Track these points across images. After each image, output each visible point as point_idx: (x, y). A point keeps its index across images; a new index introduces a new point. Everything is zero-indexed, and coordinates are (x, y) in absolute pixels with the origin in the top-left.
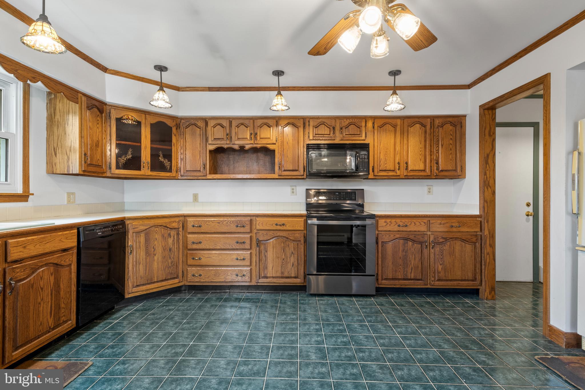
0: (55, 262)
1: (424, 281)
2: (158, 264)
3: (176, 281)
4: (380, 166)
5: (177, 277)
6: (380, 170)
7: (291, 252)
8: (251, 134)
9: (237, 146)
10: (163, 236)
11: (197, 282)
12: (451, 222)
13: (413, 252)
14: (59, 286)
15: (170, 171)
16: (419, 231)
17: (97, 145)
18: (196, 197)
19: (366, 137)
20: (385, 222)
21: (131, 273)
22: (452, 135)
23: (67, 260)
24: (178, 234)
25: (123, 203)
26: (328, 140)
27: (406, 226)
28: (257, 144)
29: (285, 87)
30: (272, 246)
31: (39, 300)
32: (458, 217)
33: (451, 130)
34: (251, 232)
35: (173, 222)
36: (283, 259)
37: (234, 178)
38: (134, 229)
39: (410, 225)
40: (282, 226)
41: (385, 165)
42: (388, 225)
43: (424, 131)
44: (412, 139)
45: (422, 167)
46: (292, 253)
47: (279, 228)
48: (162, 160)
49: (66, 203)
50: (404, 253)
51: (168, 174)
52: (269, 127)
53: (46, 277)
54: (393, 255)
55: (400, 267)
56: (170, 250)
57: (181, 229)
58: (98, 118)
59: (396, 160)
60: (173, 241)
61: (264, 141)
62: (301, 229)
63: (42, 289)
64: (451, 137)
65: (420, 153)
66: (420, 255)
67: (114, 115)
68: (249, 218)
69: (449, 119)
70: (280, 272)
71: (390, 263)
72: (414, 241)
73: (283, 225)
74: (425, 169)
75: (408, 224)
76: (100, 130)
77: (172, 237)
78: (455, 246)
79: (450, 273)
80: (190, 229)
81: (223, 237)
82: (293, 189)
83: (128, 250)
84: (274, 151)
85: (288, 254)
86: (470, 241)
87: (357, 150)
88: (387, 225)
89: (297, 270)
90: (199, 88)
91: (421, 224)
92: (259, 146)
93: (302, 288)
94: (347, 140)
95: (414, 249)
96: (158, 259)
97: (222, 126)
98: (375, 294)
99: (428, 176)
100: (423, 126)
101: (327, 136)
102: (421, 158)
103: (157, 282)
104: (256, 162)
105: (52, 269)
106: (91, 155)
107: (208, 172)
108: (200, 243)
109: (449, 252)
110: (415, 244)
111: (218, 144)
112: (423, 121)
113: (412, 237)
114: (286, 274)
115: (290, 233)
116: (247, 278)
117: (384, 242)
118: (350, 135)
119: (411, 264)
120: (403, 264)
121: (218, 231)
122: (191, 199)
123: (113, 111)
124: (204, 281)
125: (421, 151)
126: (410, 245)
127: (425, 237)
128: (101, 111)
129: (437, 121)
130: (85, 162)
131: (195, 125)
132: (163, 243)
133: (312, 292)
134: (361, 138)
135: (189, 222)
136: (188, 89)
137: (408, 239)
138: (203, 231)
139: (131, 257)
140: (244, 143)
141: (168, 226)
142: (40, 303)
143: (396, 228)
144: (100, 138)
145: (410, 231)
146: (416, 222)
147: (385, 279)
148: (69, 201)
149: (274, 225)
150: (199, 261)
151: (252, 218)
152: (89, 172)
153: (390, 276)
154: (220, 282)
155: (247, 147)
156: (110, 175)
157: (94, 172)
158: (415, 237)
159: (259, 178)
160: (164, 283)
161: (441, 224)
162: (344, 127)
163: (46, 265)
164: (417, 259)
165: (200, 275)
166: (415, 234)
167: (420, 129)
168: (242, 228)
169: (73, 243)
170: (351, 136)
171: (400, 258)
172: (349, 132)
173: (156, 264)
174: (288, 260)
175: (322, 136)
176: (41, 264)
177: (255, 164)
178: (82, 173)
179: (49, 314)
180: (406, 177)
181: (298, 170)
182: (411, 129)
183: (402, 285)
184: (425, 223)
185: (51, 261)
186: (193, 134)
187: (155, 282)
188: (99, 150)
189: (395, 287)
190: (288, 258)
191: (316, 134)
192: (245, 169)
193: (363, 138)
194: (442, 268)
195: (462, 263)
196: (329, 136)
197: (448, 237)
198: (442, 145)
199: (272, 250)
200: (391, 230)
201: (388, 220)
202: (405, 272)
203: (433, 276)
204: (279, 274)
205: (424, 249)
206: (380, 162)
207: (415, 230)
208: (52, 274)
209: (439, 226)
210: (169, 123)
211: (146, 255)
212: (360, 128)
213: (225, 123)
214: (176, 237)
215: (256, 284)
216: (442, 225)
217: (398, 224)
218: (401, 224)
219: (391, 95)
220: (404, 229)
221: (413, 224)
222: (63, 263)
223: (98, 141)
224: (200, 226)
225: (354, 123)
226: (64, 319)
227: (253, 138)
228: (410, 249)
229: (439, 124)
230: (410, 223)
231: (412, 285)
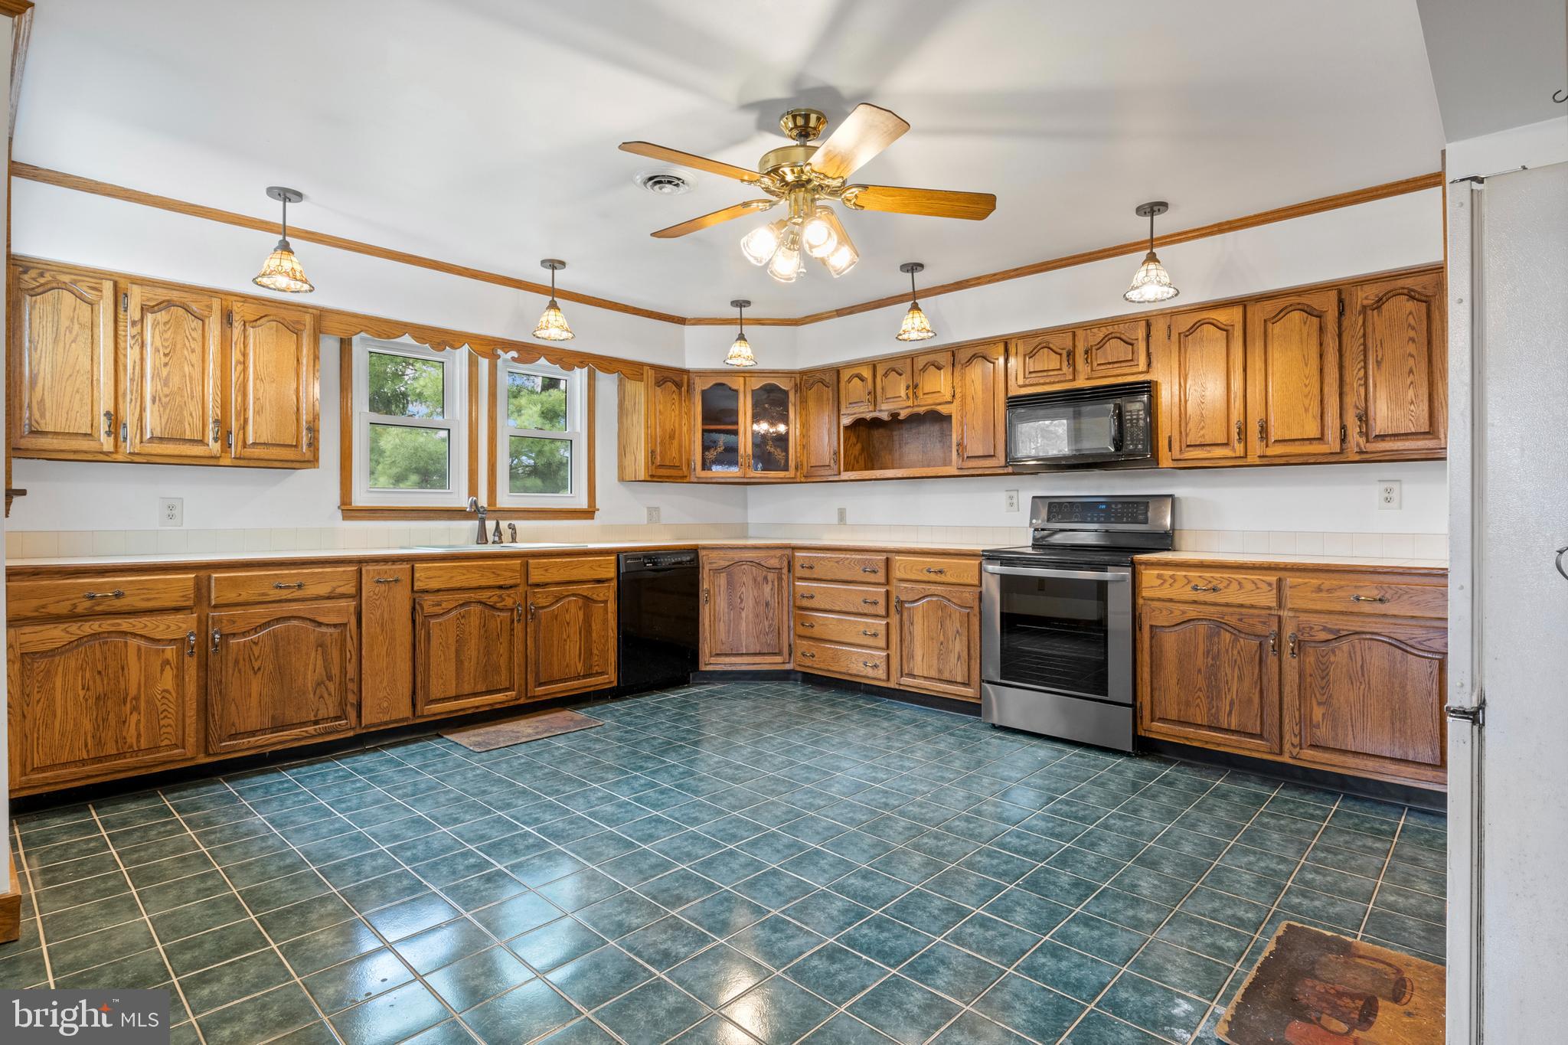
0: (585, 594)
1: (1267, 741)
2: (747, 626)
3: (778, 659)
4: (1187, 435)
5: (779, 653)
6: (1188, 446)
7: (955, 629)
8: (908, 388)
9: (886, 413)
10: (755, 580)
11: (808, 667)
12: (1356, 587)
13: (1235, 661)
14: (590, 626)
15: (786, 468)
16: (1252, 607)
17: (672, 437)
18: (842, 514)
19: (1149, 365)
20: (1159, 576)
21: (707, 634)
22: (1413, 328)
23: (601, 595)
24: (780, 579)
25: (745, 526)
26: (1058, 382)
27: (1214, 590)
28: (919, 406)
29: (961, 282)
30: (921, 613)
31: (565, 637)
32: (1380, 573)
33: (1411, 313)
34: (888, 582)
35: (772, 557)
36: (942, 644)
37: (882, 477)
38: (710, 563)
39: (1225, 587)
40: (939, 575)
41: (1202, 432)
42: (1167, 585)
43: (1316, 327)
44: (1277, 355)
45: (1312, 431)
46: (958, 632)
47: (933, 577)
48: (772, 450)
49: (646, 522)
50: (1209, 659)
51: (781, 474)
52: (939, 368)
53: (573, 610)
54: (1180, 661)
55: (1200, 694)
56: (767, 604)
57: (785, 571)
58: (674, 396)
59: (1231, 416)
60: (772, 589)
61: (930, 400)
62: (973, 583)
63: (568, 624)
64: (1412, 334)
65: (1306, 390)
66: (1257, 671)
67: (701, 385)
68: (883, 557)
69: (1400, 283)
70: (935, 666)
71: (1174, 681)
72: (1239, 631)
73: (941, 572)
74: (1323, 433)
75: (1220, 586)
76: (677, 412)
77: (770, 583)
78: (1368, 657)
79: (1350, 733)
80: (799, 572)
81: (844, 590)
82: (1011, 498)
83: (702, 596)
84: (948, 418)
85: (950, 633)
86: (1420, 647)
87: (1118, 401)
88: (1162, 584)
89: (966, 670)
90: (822, 314)
91: (1258, 588)
92: (922, 410)
93: (973, 709)
94: (1105, 377)
95: (1239, 653)
96: (747, 617)
97: (862, 379)
98: (1130, 750)
99: (1332, 453)
100: (1315, 313)
101: (1056, 373)
102: (1307, 406)
103: (747, 654)
104: (940, 442)
105: (581, 601)
106: (661, 452)
107: (842, 469)
108: (812, 597)
109: (1348, 671)
110: (1241, 640)
111: (855, 414)
112: (1315, 301)
113: (1233, 620)
114: (946, 676)
115: (956, 588)
116: (881, 672)
117: (1156, 626)
118: (1109, 363)
119: (1229, 690)
120: (1208, 687)
121: (837, 578)
122: (835, 520)
123: (697, 381)
124: (818, 666)
125: (1306, 386)
126: (1228, 641)
127: (1271, 623)
128: (679, 385)
129: (1359, 293)
130: (653, 463)
131: (822, 382)
132: (755, 591)
133: (996, 721)
134: (1135, 370)
135: (796, 560)
136: (808, 320)
137: (1224, 626)
138: (815, 576)
139: (707, 607)
140: (895, 407)
141: (763, 563)
142: (565, 640)
143: (1189, 594)
144: (677, 426)
145: (1227, 605)
146: (1243, 581)
147: (1160, 719)
148: (650, 520)
149: (925, 571)
150: (810, 630)
151: (890, 555)
152: (660, 477)
153: (1173, 714)
154: (840, 673)
155: (903, 414)
156: (696, 480)
157: (668, 477)
158: (1240, 620)
159: (924, 475)
160: (757, 659)
161: (1319, 589)
162: (1094, 348)
163: (574, 595)
164: (1247, 683)
165: (813, 656)
166: (1241, 614)
167: (1305, 323)
168: (873, 575)
169: (611, 573)
170: (1111, 366)
171: (1199, 671)
172: (1106, 358)
173: (744, 624)
174: (951, 646)
175: (1045, 374)
176: (566, 594)
177: (938, 445)
178: (649, 479)
179: (577, 658)
180: (1264, 459)
181: (994, 456)
182: (1276, 329)
183: (1207, 742)
184: (1270, 584)
185: (580, 592)
186: (819, 399)
187: (742, 654)
188: (676, 442)
189: (1188, 743)
190: (950, 642)
191: (1030, 373)
192: (921, 457)
193: (1142, 366)
194: (1323, 715)
195: (1393, 710)
196: (1060, 372)
197: (1345, 628)
198: (1377, 361)
199: (921, 621)
200: (1174, 597)
201: (1168, 573)
202: (1214, 710)
203: (1297, 732)
204: (933, 674)
205: (1267, 656)
206: (1187, 424)
207: (1240, 601)
208: (580, 609)
209: (1314, 595)
210: (784, 384)
211: (728, 608)
212: (1132, 345)
213: (866, 373)
214: (776, 583)
215: (897, 687)
216: (1324, 594)
217: (1193, 584)
218: (1201, 585)
219: (1143, 264)
220: (1211, 597)
221: (1235, 586)
222: (595, 597)
223: (673, 431)
224: (811, 568)
225: (1118, 335)
226: (596, 669)
227: (911, 395)
228: (1227, 651)
229: (1366, 302)
230: (1225, 583)
231: (1236, 747)
